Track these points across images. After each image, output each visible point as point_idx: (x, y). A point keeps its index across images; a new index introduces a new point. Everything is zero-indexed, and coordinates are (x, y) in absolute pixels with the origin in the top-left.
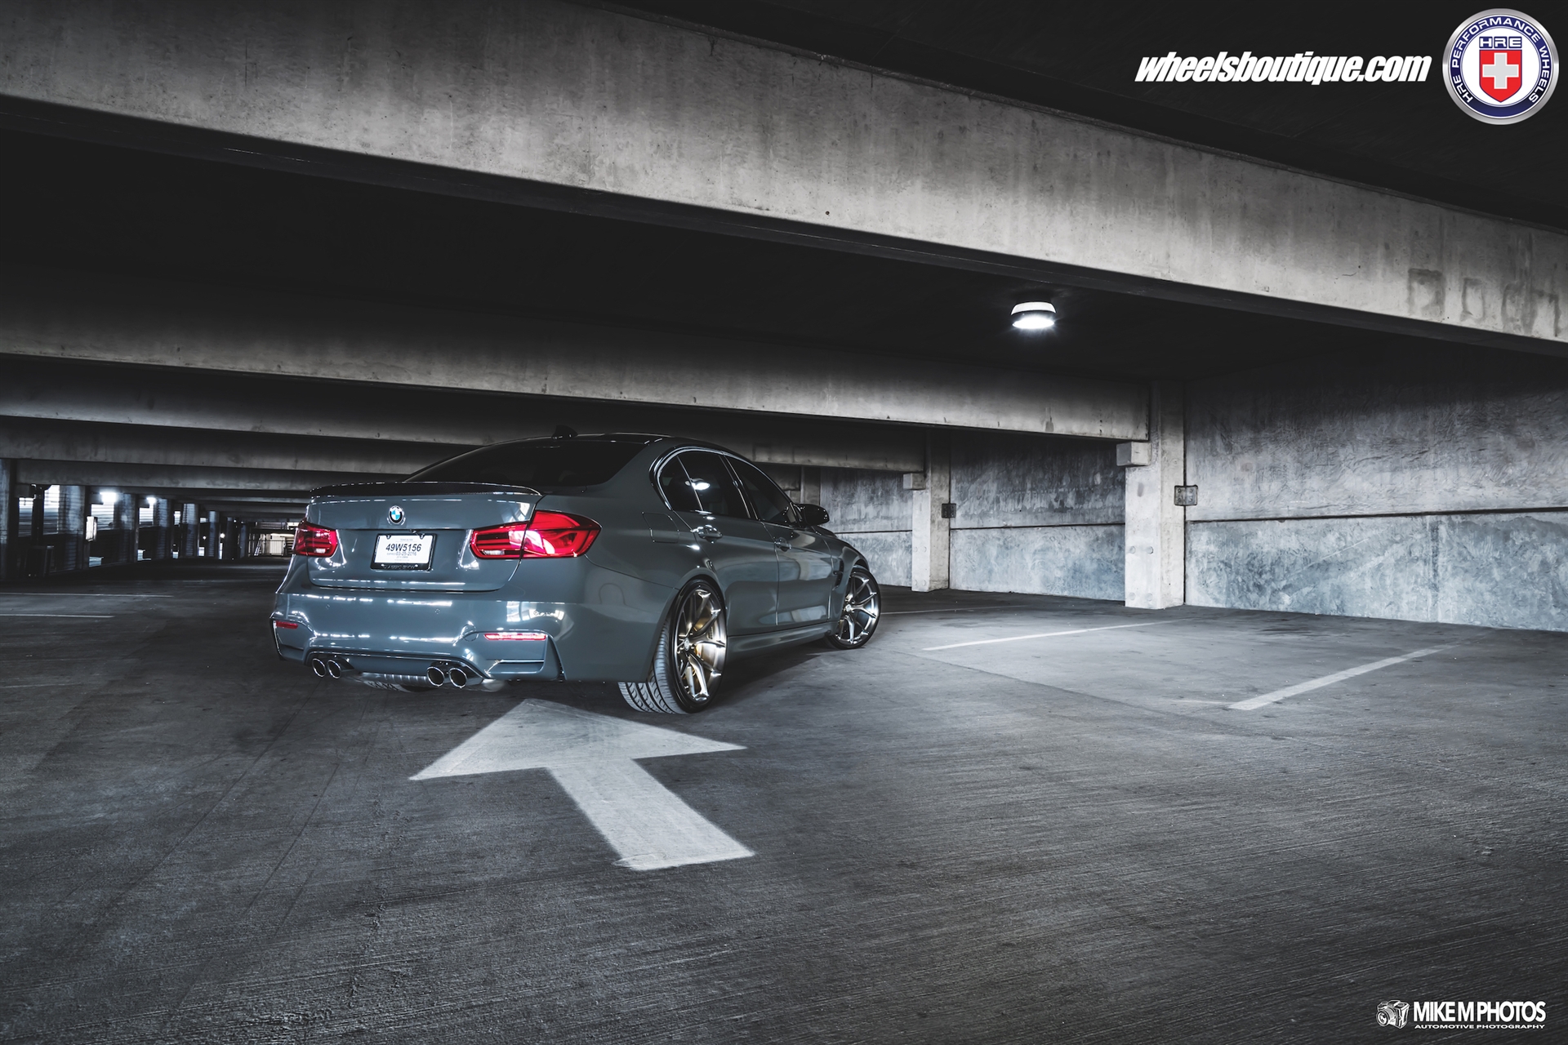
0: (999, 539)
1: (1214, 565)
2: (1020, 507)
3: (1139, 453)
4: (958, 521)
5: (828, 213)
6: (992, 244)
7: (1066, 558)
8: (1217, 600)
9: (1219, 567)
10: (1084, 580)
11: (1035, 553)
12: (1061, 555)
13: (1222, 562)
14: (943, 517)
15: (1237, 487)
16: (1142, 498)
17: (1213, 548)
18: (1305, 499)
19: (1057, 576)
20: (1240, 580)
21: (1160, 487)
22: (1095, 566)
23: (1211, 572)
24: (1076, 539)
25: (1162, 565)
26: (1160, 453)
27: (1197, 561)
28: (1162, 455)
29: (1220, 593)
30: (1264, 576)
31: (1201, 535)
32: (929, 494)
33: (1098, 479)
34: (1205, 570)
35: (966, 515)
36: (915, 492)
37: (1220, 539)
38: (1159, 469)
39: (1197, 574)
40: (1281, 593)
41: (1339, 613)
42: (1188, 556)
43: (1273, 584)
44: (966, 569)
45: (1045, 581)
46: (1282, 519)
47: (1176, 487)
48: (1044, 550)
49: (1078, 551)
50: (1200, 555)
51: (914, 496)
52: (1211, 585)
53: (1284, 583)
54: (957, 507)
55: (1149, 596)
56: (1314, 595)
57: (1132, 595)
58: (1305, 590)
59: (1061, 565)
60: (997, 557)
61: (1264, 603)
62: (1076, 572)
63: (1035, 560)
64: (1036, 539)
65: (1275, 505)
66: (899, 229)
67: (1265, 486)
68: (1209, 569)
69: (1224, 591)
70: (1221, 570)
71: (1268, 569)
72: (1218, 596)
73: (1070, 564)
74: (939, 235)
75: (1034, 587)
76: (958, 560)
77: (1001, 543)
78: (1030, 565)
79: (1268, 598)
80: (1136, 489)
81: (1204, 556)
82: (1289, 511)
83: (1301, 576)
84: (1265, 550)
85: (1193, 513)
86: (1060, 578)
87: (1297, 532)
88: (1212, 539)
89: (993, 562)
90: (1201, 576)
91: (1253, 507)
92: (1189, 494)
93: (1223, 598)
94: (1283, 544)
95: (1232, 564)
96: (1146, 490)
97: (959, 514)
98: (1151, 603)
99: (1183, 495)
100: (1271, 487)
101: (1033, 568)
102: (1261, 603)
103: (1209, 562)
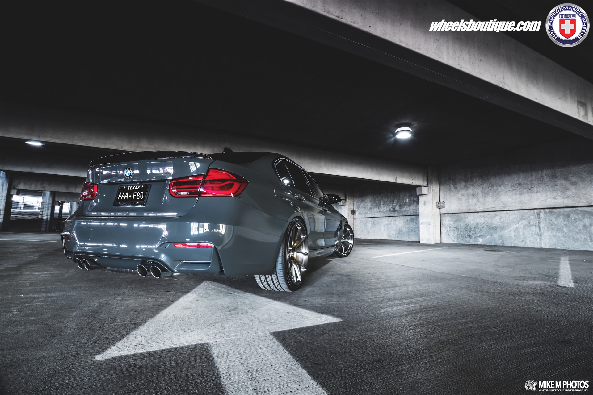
0: (372, 221)
1: (452, 229)
2: (379, 210)
3: (425, 190)
4: (357, 215)
5: (370, 27)
7: (396, 227)
8: (453, 241)
9: (454, 229)
10: (403, 234)
11: (384, 226)
12: (394, 226)
13: (455, 227)
14: (352, 214)
15: (460, 201)
16: (425, 206)
17: (451, 223)
18: (486, 205)
19: (393, 233)
20: (462, 234)
21: (432, 202)
22: (407, 229)
23: (451, 231)
24: (400, 221)
25: (433, 229)
26: (431, 190)
27: (445, 227)
28: (432, 191)
29: (454, 238)
30: (471, 232)
31: (447, 218)
32: (347, 207)
33: (407, 200)
34: (448, 230)
35: (360, 213)
36: (342, 206)
37: (454, 219)
38: (432, 196)
39: (446, 232)
40: (478, 238)
41: (502, 245)
42: (442, 225)
43: (475, 235)
44: (360, 231)
45: (388, 235)
46: (477, 212)
47: (437, 202)
48: (388, 225)
49: (400, 225)
50: (446, 225)
51: (342, 207)
52: (451, 235)
53: (479, 234)
54: (356, 211)
55: (429, 239)
56: (491, 238)
57: (423, 239)
58: (488, 237)
59: (394, 229)
60: (371, 227)
61: (472, 242)
62: (400, 232)
63: (385, 228)
64: (385, 221)
65: (475, 207)
67: (470, 201)
68: (450, 230)
69: (456, 237)
70: (455, 230)
71: (473, 229)
72: (454, 239)
73: (398, 229)
75: (384, 237)
76: (357, 228)
77: (372, 222)
78: (383, 230)
79: (473, 240)
80: (423, 203)
81: (448, 226)
82: (480, 209)
83: (486, 232)
84: (471, 223)
85: (443, 211)
86: (394, 234)
87: (484, 217)
88: (451, 219)
89: (369, 229)
90: (447, 232)
91: (466, 208)
92: (441, 204)
93: (456, 240)
94: (478, 221)
95: (459, 228)
96: (427, 203)
97: (357, 213)
98: (430, 242)
99: (440, 204)
100: (473, 201)
101: (384, 231)
102: (471, 241)
103: (450, 228)
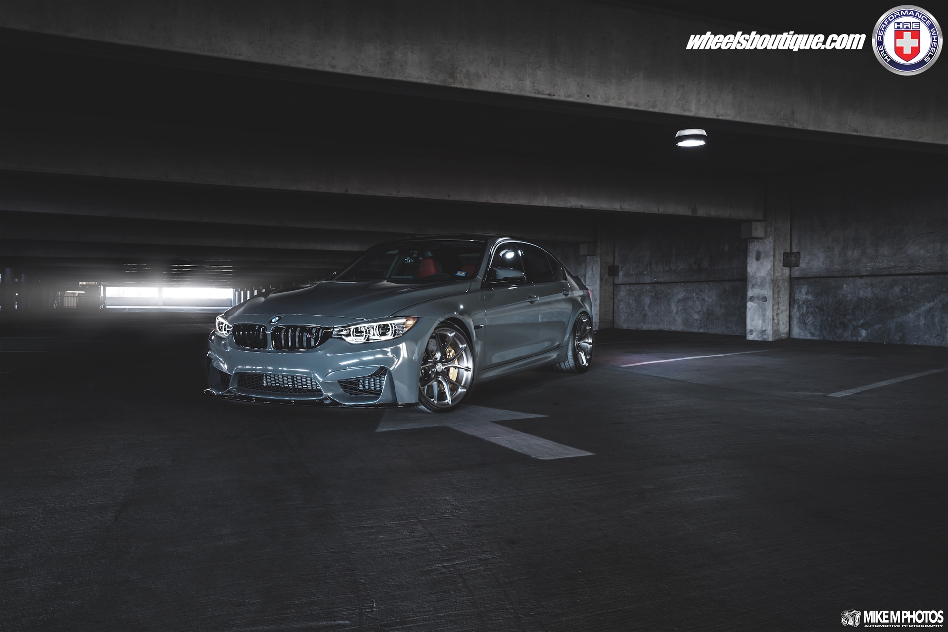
0: (651, 292)
1: (811, 309)
2: (667, 268)
3: (758, 231)
4: (621, 278)
5: (588, 96)
6: (685, 111)
7: (702, 306)
8: (812, 334)
9: (815, 311)
10: (715, 321)
11: (678, 302)
12: (698, 303)
13: (817, 307)
14: (609, 275)
15: (829, 253)
16: (759, 262)
17: (810, 297)
18: (879, 262)
19: (695, 318)
20: (830, 319)
21: (772, 254)
22: (723, 310)
23: (809, 315)
24: (709, 291)
25: (773, 310)
26: (773, 229)
27: (799, 307)
28: (775, 231)
29: (815, 329)
30: (847, 317)
31: (802, 288)
32: (598, 259)
33: (727, 248)
34: (804, 313)
35: (626, 275)
36: (588, 257)
37: (816, 291)
38: (772, 241)
39: (799, 316)
40: (859, 329)
41: (901, 343)
42: (792, 303)
43: (854, 323)
44: (626, 314)
45: (686, 322)
46: (861, 277)
47: (784, 254)
48: (685, 300)
49: (711, 300)
50: (801, 302)
51: (588, 260)
52: (809, 323)
53: (862, 322)
54: (620, 268)
55: (763, 332)
56: (883, 329)
57: (751, 331)
58: (877, 327)
59: (698, 310)
60: (650, 305)
61: (847, 336)
62: (709, 315)
63: (678, 307)
64: (680, 293)
65: (856, 267)
66: (630, 104)
67: (849, 253)
68: (807, 312)
69: (818, 327)
70: (816, 313)
71: (850, 312)
72: (813, 331)
73: (705, 310)
74: (654, 106)
75: (678, 326)
76: (620, 307)
77: (653, 294)
78: (675, 310)
79: (850, 332)
80: (754, 254)
81: (804, 303)
82: (866, 270)
83: (874, 316)
84: (849, 298)
85: (796, 272)
86: (697, 320)
87: (872, 286)
88: (810, 291)
89: (647, 308)
90: (801, 318)
91: (840, 268)
92: (794, 259)
93: (817, 333)
94: (861, 293)
95: (825, 308)
96: (763, 255)
97: (621, 273)
98: (765, 337)
99: (789, 260)
100: (853, 254)
101: (677, 312)
102: (845, 335)
103: (807, 308)
